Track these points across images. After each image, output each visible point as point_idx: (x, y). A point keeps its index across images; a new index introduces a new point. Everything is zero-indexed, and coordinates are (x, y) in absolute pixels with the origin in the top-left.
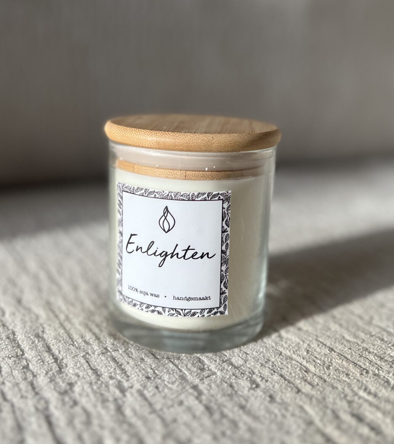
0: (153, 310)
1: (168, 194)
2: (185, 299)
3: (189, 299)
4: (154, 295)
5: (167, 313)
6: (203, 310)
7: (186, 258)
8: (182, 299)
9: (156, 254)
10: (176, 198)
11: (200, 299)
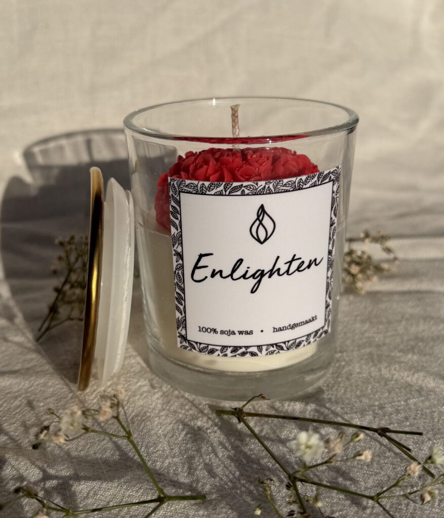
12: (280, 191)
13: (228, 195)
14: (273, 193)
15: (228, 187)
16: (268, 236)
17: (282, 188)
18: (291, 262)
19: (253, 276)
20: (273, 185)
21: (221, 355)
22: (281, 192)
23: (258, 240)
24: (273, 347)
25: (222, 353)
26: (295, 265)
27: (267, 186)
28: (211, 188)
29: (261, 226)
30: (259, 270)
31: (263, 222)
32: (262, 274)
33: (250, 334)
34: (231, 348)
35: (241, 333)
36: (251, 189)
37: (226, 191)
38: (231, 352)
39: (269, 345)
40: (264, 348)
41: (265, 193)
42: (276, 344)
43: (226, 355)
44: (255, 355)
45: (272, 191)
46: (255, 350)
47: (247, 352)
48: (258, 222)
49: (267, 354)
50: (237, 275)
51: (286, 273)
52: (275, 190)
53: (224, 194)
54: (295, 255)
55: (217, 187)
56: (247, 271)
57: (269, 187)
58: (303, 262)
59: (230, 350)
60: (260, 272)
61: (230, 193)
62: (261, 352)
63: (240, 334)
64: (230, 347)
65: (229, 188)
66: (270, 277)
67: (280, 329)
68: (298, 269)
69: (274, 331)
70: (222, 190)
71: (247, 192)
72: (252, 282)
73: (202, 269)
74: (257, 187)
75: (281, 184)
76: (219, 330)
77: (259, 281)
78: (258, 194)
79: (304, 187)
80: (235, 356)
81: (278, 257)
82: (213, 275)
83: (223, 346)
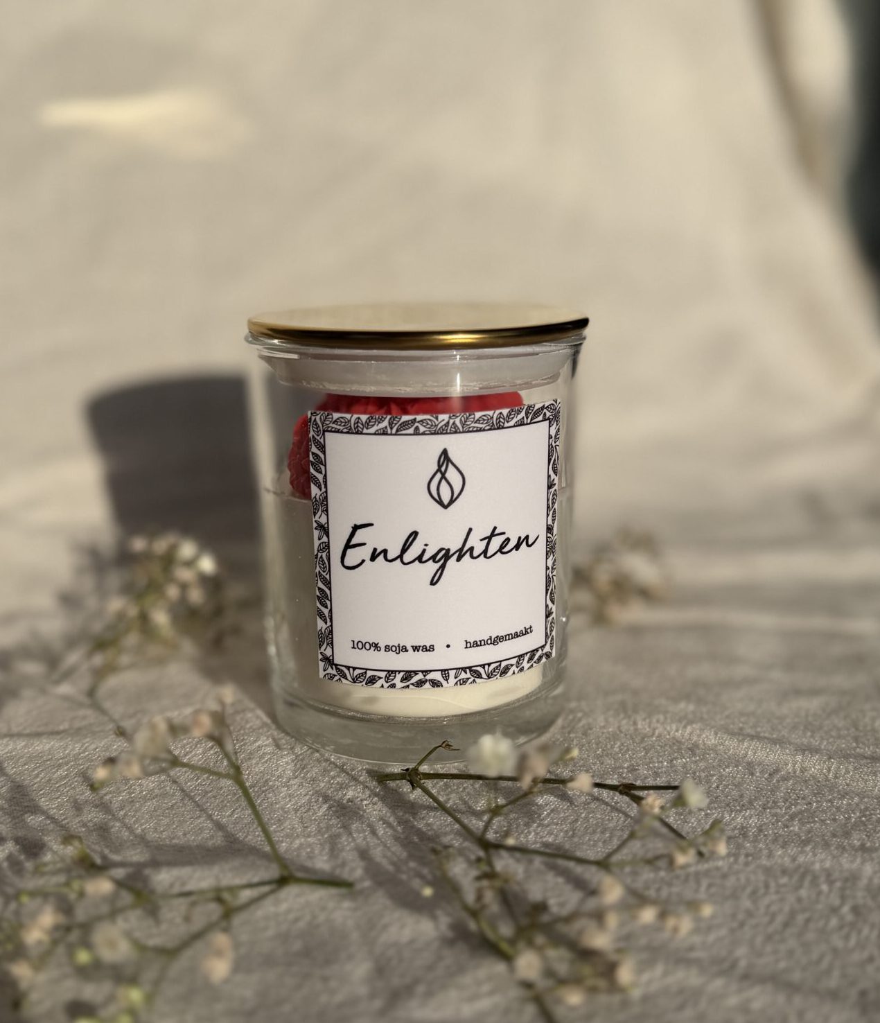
12: (471, 429)
13: (395, 434)
14: (460, 432)
15: (395, 422)
16: (455, 496)
17: (473, 425)
18: (489, 538)
19: (433, 558)
20: (461, 420)
21: (386, 685)
22: (473, 431)
23: (440, 503)
24: (466, 673)
25: (387, 682)
26: (496, 543)
27: (451, 421)
28: (371, 424)
29: (443, 481)
30: (442, 549)
31: (447, 475)
32: (447, 556)
33: (429, 650)
34: (402, 674)
35: (416, 648)
36: (428, 426)
37: (391, 428)
38: (401, 681)
39: (459, 669)
40: (452, 673)
41: (448, 431)
42: (470, 668)
43: (393, 686)
44: (438, 686)
45: (458, 428)
46: (437, 676)
47: (426, 681)
48: (439, 475)
49: (457, 683)
50: (408, 557)
51: (483, 555)
52: (463, 428)
53: (389, 432)
54: (495, 528)
55: (379, 423)
56: (424, 551)
57: (454, 423)
58: (508, 540)
59: (399, 676)
60: (443, 552)
61: (397, 431)
62: (447, 680)
63: (414, 651)
64: (400, 672)
65: (396, 424)
66: (459, 560)
67: (476, 644)
68: (501, 550)
69: (466, 647)
70: (386, 427)
71: (422, 429)
72: (432, 567)
73: (357, 548)
74: (437, 423)
75: (472, 420)
76: (382, 645)
77: (443, 567)
78: (438, 434)
79: (506, 425)
80: (408, 686)
81: (470, 530)
82: (373, 558)
83: (388, 671)
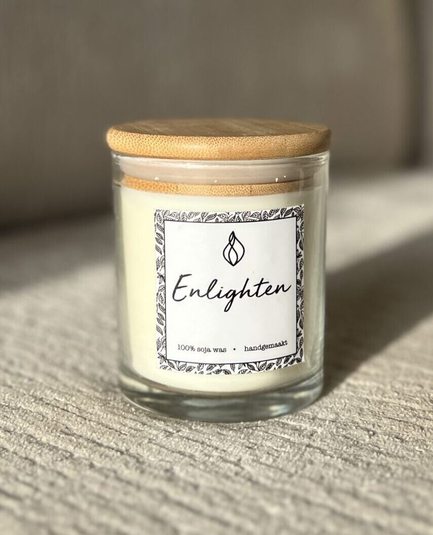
0: (218, 370)
1: (235, 216)
2: (259, 348)
3: (263, 348)
4: (219, 350)
5: (237, 370)
6: (279, 359)
7: (258, 295)
8: (255, 349)
9: (221, 296)
10: (245, 220)
11: (277, 346)
